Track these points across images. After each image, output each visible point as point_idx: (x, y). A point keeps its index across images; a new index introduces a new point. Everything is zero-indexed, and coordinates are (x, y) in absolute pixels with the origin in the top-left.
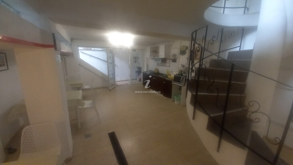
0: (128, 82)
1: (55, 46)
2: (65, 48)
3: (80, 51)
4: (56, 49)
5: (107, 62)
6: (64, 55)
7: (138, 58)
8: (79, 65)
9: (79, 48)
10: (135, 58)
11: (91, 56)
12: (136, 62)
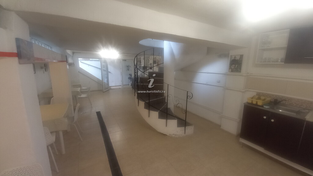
0: (120, 87)
1: (67, 61)
2: (70, 60)
3: (79, 61)
4: (67, 63)
5: (101, 69)
6: (70, 65)
7: (130, 67)
8: (79, 72)
9: (79, 59)
10: (128, 66)
11: (89, 65)
12: (128, 70)
